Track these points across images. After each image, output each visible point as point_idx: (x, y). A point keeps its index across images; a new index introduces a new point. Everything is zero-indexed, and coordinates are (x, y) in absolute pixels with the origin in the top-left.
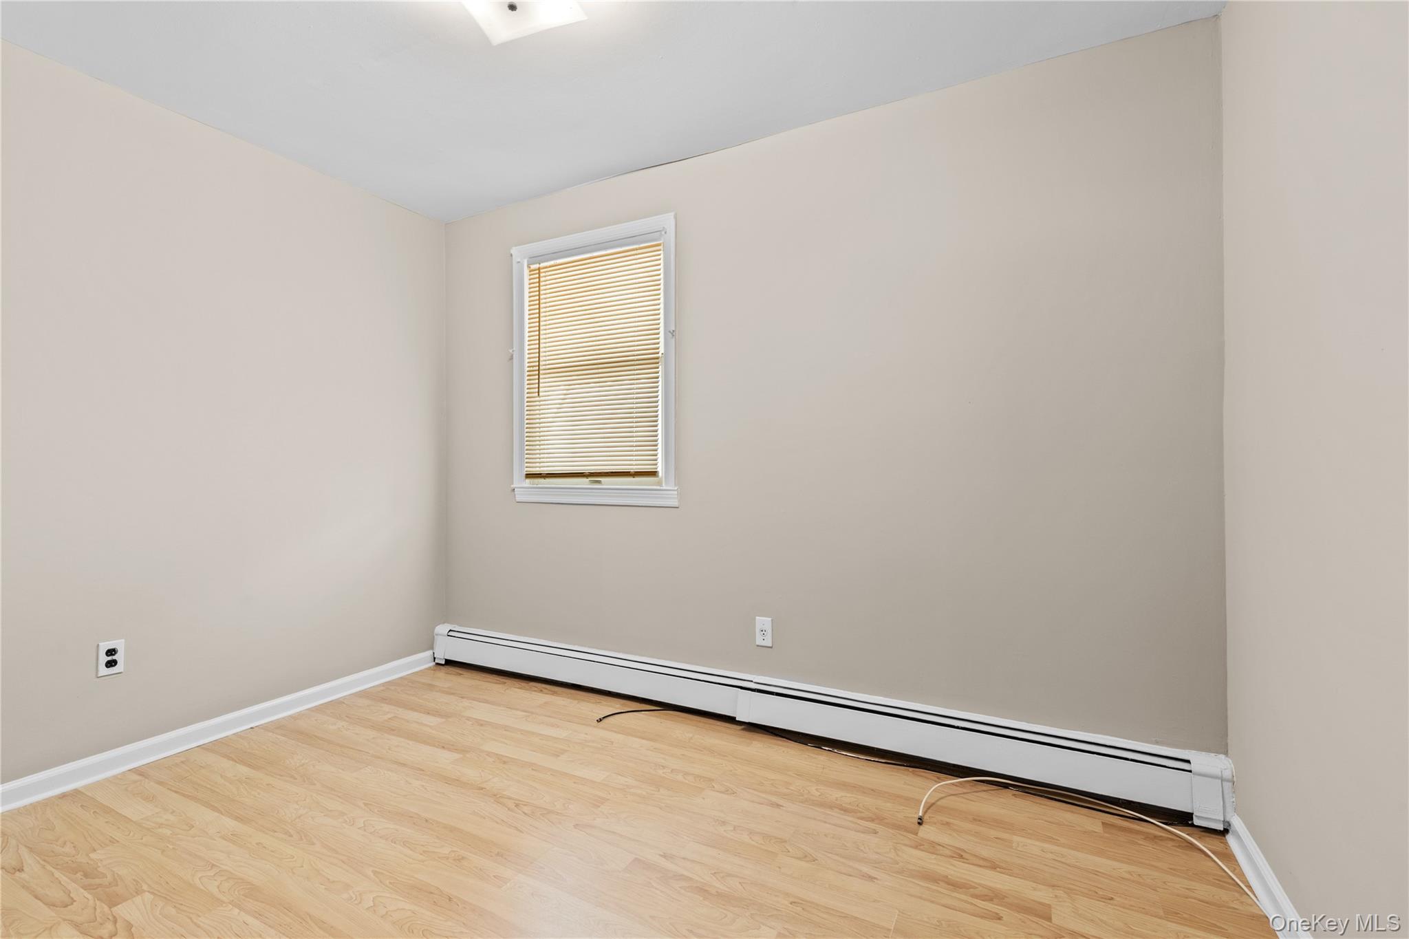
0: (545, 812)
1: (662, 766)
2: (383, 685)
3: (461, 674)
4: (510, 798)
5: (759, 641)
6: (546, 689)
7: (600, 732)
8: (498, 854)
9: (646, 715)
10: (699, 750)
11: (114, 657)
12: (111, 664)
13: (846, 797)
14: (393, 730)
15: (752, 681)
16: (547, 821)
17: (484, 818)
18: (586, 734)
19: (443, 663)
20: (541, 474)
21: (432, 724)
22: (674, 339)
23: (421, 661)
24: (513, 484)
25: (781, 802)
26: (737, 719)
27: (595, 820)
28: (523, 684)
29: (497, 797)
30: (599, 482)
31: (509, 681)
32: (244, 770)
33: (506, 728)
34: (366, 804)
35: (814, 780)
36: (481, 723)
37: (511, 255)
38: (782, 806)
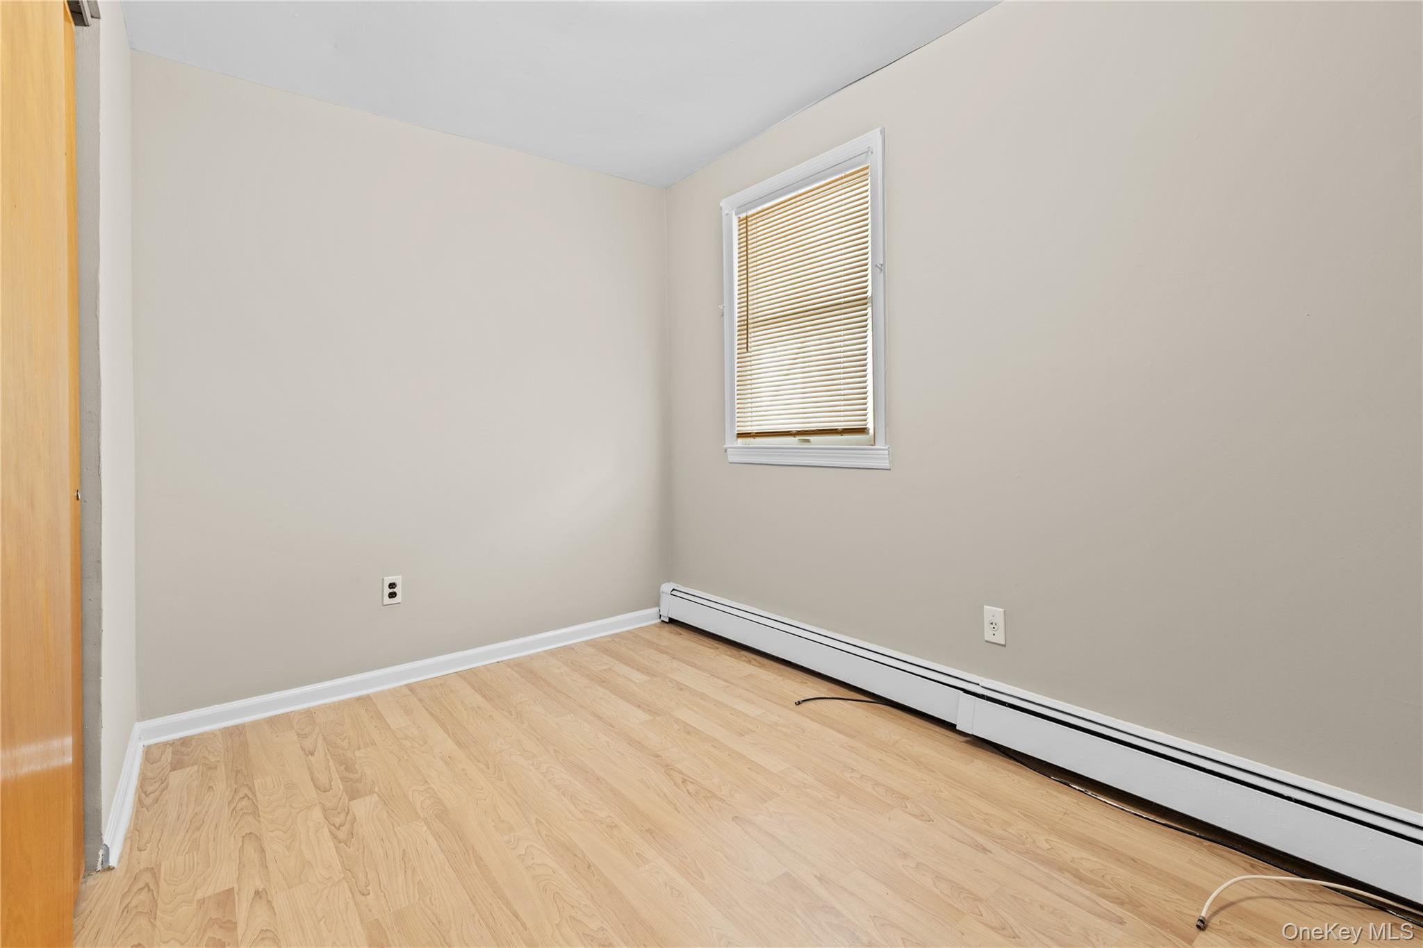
0: (708, 795)
1: (852, 769)
2: (611, 636)
3: (680, 634)
4: (680, 772)
5: (988, 636)
6: (756, 660)
7: (795, 717)
8: (648, 831)
9: (852, 704)
10: (903, 758)
11: (394, 590)
12: (392, 595)
13: (1089, 861)
14: (603, 682)
15: (978, 684)
16: (707, 805)
17: (649, 788)
18: (780, 716)
19: (667, 621)
20: (750, 433)
21: (638, 681)
22: (882, 275)
23: (646, 618)
24: (725, 444)
25: (989, 845)
26: (957, 728)
27: (756, 816)
28: (735, 652)
29: (668, 769)
30: (808, 441)
31: (722, 648)
32: (478, 699)
33: (703, 696)
34: (555, 751)
35: (1046, 827)
36: (681, 687)
37: (721, 209)
38: (991, 852)
